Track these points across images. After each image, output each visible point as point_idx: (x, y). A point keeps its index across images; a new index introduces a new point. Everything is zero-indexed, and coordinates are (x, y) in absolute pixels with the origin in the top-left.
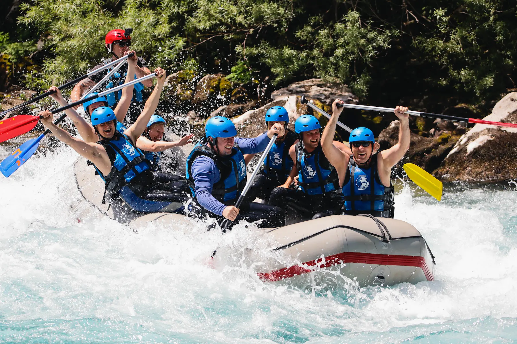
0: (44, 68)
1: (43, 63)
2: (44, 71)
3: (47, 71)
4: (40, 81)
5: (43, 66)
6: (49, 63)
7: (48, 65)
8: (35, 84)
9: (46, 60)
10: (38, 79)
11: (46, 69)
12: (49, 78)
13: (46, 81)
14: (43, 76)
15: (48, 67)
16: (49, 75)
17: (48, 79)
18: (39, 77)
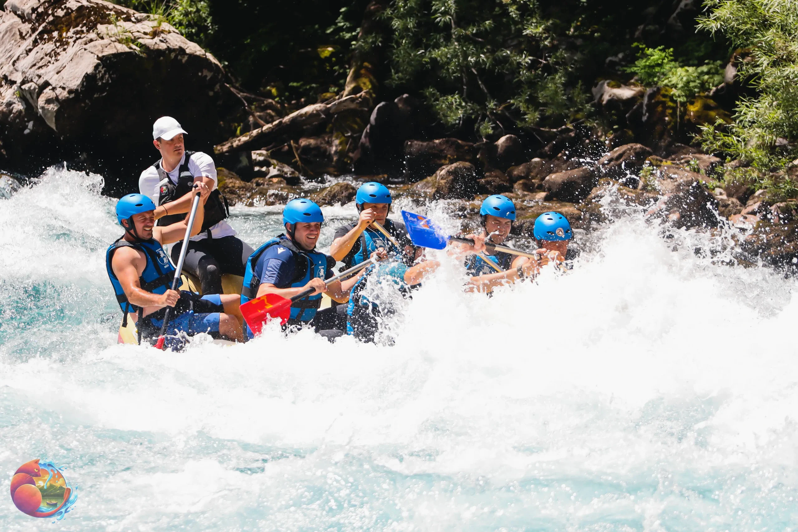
0: (737, 114)
1: (736, 106)
2: (737, 121)
3: (741, 121)
4: (728, 140)
5: (736, 111)
6: (747, 106)
7: (744, 110)
8: (719, 143)
9: (742, 101)
10: (724, 136)
11: (741, 118)
12: (745, 133)
13: (740, 139)
14: (734, 130)
15: (745, 114)
16: (746, 130)
17: (743, 136)
18: (726, 131)
